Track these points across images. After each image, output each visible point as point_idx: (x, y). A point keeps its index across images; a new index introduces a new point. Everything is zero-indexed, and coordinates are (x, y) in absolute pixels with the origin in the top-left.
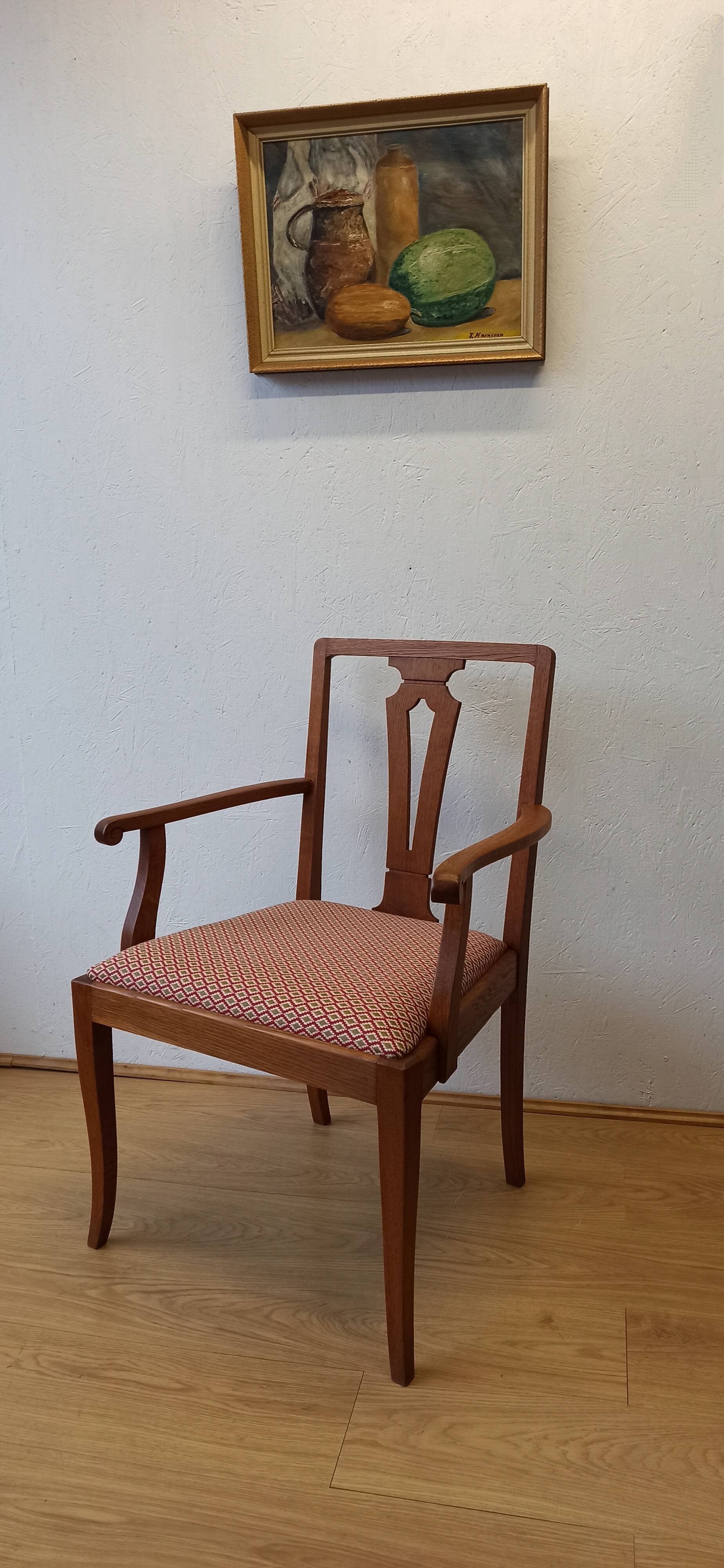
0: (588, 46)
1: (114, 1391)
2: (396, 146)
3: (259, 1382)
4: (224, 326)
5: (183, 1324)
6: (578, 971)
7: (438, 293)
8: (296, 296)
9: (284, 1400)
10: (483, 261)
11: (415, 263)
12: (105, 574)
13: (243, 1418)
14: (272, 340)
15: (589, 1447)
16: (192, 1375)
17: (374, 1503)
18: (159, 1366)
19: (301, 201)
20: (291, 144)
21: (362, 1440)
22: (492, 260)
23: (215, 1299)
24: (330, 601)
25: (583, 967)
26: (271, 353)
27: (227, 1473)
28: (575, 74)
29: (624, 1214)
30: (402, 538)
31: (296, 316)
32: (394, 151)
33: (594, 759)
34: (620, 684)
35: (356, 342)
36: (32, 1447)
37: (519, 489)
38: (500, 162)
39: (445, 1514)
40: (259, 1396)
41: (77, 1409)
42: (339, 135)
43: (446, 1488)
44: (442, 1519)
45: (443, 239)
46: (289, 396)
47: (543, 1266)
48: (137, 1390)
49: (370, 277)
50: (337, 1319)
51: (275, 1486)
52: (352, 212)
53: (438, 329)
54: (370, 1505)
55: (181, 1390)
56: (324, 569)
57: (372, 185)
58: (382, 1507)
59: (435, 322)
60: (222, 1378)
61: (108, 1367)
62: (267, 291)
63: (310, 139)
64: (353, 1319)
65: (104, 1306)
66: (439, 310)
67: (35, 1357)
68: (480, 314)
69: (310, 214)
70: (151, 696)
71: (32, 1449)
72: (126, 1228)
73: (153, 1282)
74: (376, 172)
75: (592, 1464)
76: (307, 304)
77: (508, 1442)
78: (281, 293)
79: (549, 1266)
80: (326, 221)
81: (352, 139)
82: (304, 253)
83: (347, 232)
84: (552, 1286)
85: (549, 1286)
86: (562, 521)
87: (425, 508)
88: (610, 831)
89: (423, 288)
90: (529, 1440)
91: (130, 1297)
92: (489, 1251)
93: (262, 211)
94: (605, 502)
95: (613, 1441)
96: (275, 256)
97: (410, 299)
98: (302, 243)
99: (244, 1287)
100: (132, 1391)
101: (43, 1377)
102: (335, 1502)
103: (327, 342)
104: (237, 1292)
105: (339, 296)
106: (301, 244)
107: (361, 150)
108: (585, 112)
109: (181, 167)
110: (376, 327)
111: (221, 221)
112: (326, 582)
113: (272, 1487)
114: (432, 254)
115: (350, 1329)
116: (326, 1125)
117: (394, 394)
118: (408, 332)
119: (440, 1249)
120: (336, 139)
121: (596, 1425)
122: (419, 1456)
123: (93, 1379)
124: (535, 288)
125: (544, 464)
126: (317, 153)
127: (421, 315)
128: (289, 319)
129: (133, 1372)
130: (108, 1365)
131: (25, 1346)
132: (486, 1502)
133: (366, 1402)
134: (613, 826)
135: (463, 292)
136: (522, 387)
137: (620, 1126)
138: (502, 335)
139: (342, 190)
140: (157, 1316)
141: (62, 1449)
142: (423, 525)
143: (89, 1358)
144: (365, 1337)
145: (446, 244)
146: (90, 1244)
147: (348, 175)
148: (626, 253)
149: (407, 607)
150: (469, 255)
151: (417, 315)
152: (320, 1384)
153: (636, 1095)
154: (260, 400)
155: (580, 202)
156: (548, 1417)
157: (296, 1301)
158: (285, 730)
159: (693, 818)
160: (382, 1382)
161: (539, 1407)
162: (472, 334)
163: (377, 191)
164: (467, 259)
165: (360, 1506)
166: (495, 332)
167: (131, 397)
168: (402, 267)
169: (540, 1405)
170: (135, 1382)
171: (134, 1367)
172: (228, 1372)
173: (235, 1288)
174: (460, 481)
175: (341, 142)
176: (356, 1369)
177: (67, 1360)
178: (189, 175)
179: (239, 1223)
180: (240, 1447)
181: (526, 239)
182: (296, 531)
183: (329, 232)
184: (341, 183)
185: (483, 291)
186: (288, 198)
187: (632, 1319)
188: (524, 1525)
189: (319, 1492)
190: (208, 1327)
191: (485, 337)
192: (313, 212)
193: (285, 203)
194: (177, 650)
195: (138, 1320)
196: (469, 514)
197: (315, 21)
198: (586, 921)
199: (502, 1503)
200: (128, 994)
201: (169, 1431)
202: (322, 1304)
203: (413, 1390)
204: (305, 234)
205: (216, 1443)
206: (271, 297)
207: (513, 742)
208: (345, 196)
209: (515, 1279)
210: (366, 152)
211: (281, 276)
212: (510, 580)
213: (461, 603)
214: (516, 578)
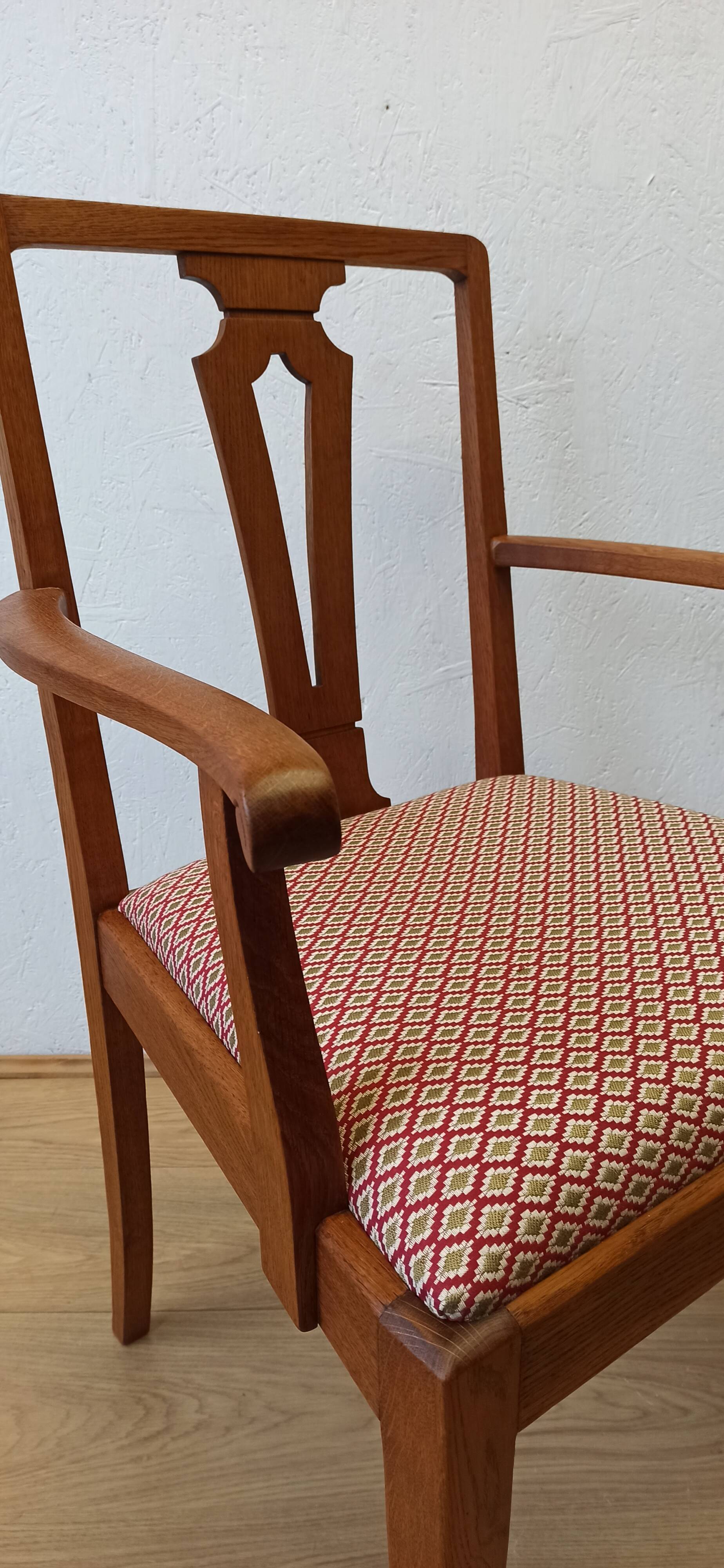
24: (227, 176)
30: (371, 39)
56: (214, 103)
142: (414, 11)
158: (145, 447)
207: (569, 462)
212: (578, 136)
213: (484, 183)
214: (591, 132)
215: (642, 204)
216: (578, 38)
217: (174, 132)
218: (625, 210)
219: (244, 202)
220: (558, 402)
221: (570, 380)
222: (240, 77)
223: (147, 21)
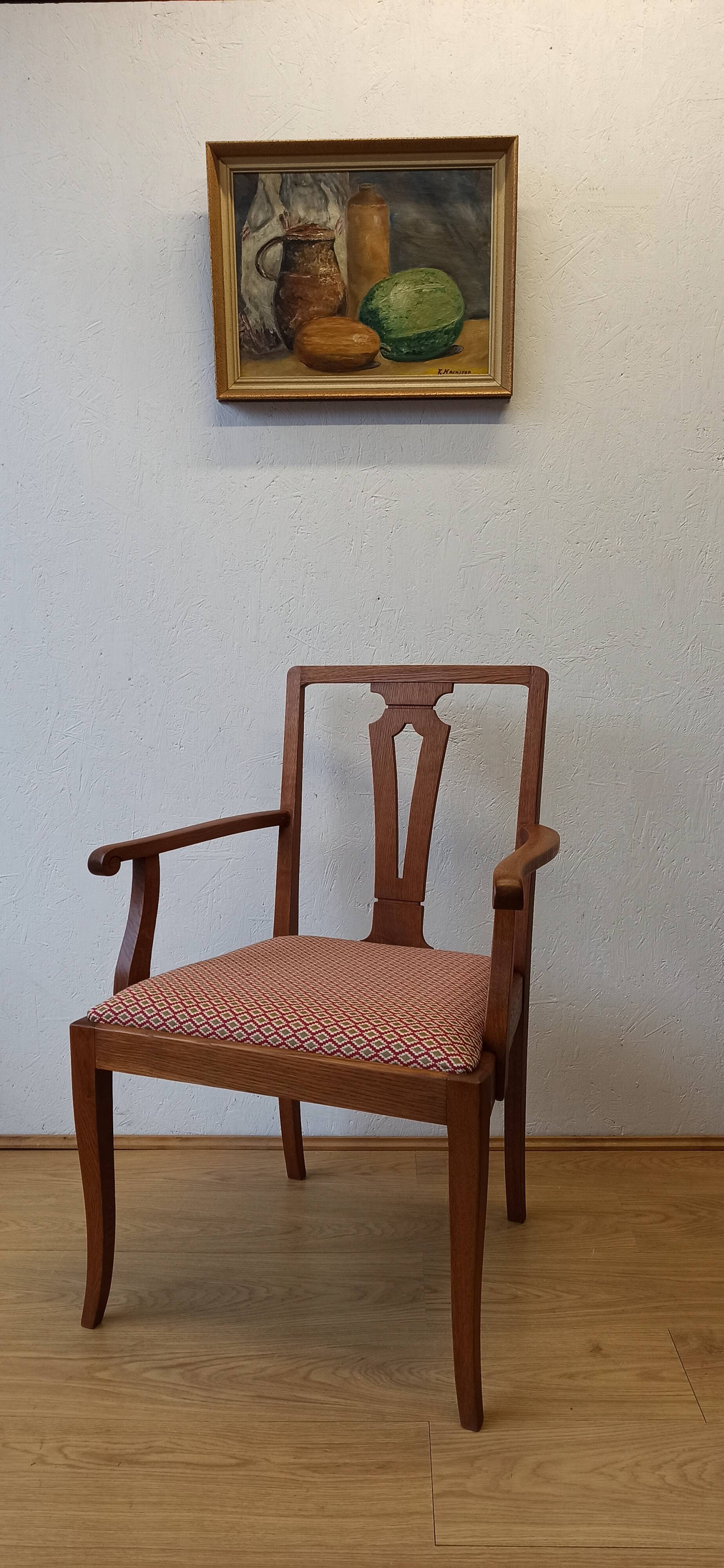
0: (547, 108)
1: (162, 1476)
2: (367, 186)
3: (321, 1446)
4: (186, 353)
5: (215, 1397)
6: (550, 1001)
7: (407, 329)
8: (264, 326)
9: (354, 1461)
10: (452, 301)
11: (386, 298)
12: (51, 604)
13: (316, 1486)
14: (238, 368)
15: (684, 1468)
16: (244, 1448)
17: (488, 1556)
18: (205, 1443)
19: (271, 232)
20: (262, 176)
21: (452, 1492)
22: (461, 300)
23: (243, 1366)
24: (296, 632)
25: (555, 997)
26: (237, 381)
27: (317, 1545)
28: (536, 132)
29: (633, 1238)
30: (370, 568)
31: (263, 346)
32: (366, 189)
33: (563, 786)
34: (586, 712)
35: (324, 373)
36: (88, 1548)
37: (486, 521)
38: (470, 208)
39: (567, 1556)
40: (326, 1461)
41: (126, 1500)
42: (311, 170)
43: (556, 1529)
44: (565, 1562)
45: (414, 277)
46: (254, 425)
47: (573, 1297)
48: (187, 1471)
49: (340, 311)
50: (382, 1372)
51: (376, 1552)
52: (323, 246)
53: (407, 364)
54: (486, 1558)
55: (238, 1465)
56: (290, 598)
57: (344, 221)
58: (498, 1559)
59: (405, 357)
60: (278, 1447)
61: (146, 1451)
62: (234, 319)
63: (282, 172)
64: (398, 1370)
65: (121, 1387)
66: (409, 346)
67: (60, 1450)
68: (449, 351)
69: (280, 246)
70: (100, 732)
71: (88, 1550)
72: (118, 1303)
73: (168, 1356)
74: (348, 209)
75: (693, 1485)
76: (275, 334)
77: (602, 1473)
78: (248, 322)
79: (578, 1296)
80: (296, 254)
81: (325, 175)
82: (274, 283)
83: (318, 265)
84: (590, 1315)
85: (586, 1315)
86: (528, 553)
87: (393, 539)
89: (392, 323)
90: (622, 1469)
91: (147, 1375)
93: (231, 240)
94: (569, 535)
95: (705, 1460)
96: (242, 285)
97: (380, 333)
98: (272, 273)
99: (270, 1350)
100: (183, 1473)
101: (76, 1470)
102: (446, 1560)
103: (295, 372)
104: (264, 1356)
105: (309, 328)
106: (270, 275)
107: (334, 187)
108: (546, 168)
109: (141, 193)
110: (345, 360)
111: (184, 249)
112: (292, 613)
113: (373, 1554)
114: (402, 291)
115: (398, 1380)
116: (302, 1179)
117: (362, 426)
118: (378, 366)
120: (308, 175)
121: (683, 1445)
122: (517, 1500)
123: (135, 1465)
124: (503, 328)
125: (511, 498)
126: (288, 187)
127: (390, 350)
128: (256, 347)
129: (179, 1453)
130: (147, 1449)
131: (44, 1439)
132: (604, 1538)
133: (442, 1452)
134: (582, 853)
135: (432, 329)
136: (489, 423)
137: (598, 1156)
138: (470, 372)
139: (313, 225)
140: (183, 1391)
141: (123, 1546)
142: (391, 556)
143: (122, 1443)
144: (418, 1387)
145: (416, 283)
146: (85, 1324)
147: (319, 210)
148: (585, 301)
149: (376, 638)
150: (439, 294)
151: (386, 350)
152: (387, 1440)
153: (609, 1124)
154: (224, 428)
155: (542, 251)
156: (633, 1444)
157: (332, 1359)
158: (248, 765)
159: (658, 841)
160: (452, 1430)
161: (620, 1435)
162: (440, 370)
163: (349, 227)
164: (436, 298)
165: (475, 1560)
166: (463, 369)
167: (84, 421)
168: (373, 302)
169: (620, 1433)
170: (183, 1463)
171: (175, 1447)
172: (282, 1440)
173: (260, 1353)
174: (427, 513)
175: (313, 177)
176: (420, 1420)
177: (98, 1448)
178: (150, 202)
179: (243, 1286)
180: (324, 1516)
181: (494, 281)
182: (261, 560)
183: (299, 265)
184: (312, 217)
185: (451, 330)
186: (258, 229)
187: (678, 1338)
188: (649, 1555)
189: (426, 1552)
190: (245, 1396)
191: (453, 373)
192: (283, 244)
193: (255, 234)
194: (131, 682)
195: (164, 1397)
196: (437, 546)
197: (282, 62)
199: (619, 1537)
200: (142, 1033)
201: (238, 1510)
202: (360, 1358)
203: (485, 1434)
204: (274, 265)
205: (295, 1516)
206: (238, 325)
207: (483, 771)
208: (317, 230)
209: (549, 1312)
210: (337, 189)
211: (248, 305)
212: (478, 610)
213: (430, 633)
214: (484, 609)
215: (514, 641)
217: (269, 611)
218: (505, 645)
220: (474, 741)
222: (304, 586)
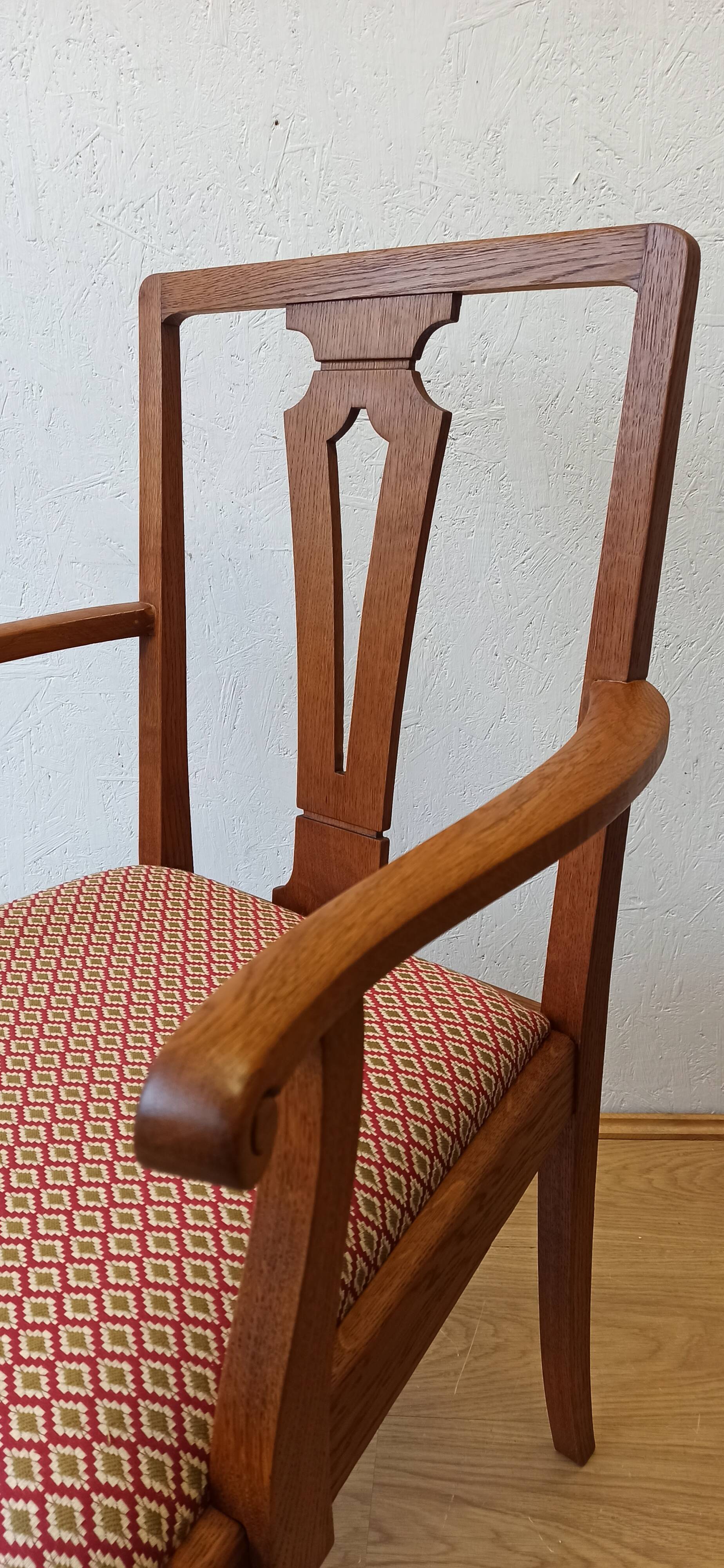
6: (631, 907)
24: (113, 212)
30: (253, 49)
34: (718, 359)
56: (93, 136)
88: (692, 655)
92: (542, 1533)
112: (100, 169)
119: (443, 1540)
142: (297, 13)
149: (277, 216)
158: (57, 500)
182: (20, 47)
198: (646, 820)
207: (506, 495)
212: (490, 136)
213: (388, 197)
214: (503, 131)
215: (568, 206)
216: (482, 25)
217: (55, 169)
218: (549, 215)
219: (133, 238)
220: (488, 431)
221: (500, 407)
222: (118, 104)
223: (15, 53)
